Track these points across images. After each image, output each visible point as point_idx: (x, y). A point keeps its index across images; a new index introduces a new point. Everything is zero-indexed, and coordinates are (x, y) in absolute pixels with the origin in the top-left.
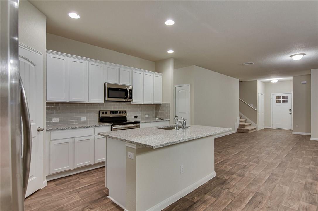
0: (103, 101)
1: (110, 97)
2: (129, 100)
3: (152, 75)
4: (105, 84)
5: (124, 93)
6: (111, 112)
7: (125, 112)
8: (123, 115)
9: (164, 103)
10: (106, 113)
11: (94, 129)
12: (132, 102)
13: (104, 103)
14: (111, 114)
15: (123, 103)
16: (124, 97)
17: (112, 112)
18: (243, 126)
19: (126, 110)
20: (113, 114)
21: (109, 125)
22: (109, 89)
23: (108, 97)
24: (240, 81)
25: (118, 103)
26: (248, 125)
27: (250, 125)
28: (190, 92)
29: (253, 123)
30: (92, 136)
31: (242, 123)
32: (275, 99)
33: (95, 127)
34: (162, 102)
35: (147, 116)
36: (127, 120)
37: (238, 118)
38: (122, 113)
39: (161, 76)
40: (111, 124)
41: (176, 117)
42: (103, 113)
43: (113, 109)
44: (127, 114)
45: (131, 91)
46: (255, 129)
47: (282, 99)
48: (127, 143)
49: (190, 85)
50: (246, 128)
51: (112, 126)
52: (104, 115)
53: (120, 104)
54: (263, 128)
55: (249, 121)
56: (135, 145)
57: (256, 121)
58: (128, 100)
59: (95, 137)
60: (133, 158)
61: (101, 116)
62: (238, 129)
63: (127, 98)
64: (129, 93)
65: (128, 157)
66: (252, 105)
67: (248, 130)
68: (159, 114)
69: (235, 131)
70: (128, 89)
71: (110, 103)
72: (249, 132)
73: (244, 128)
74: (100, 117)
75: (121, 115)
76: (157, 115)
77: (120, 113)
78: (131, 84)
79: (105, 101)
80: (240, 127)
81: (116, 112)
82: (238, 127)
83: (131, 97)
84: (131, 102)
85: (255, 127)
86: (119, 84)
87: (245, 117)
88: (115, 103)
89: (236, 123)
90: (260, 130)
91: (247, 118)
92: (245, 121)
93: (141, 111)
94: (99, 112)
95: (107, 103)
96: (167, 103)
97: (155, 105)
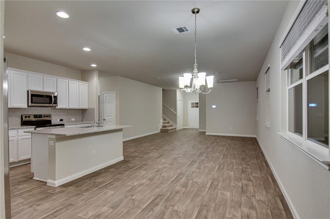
0: (26, 106)
1: (33, 102)
2: (54, 105)
3: (78, 83)
4: (28, 91)
5: (48, 99)
6: (34, 116)
7: (50, 116)
8: (48, 119)
9: (90, 108)
10: (29, 117)
11: (17, 131)
12: (57, 107)
13: (27, 107)
14: (34, 118)
15: (47, 108)
16: (49, 103)
17: (36, 116)
18: (165, 127)
19: (51, 114)
20: (37, 117)
21: (33, 128)
22: (32, 95)
23: (32, 102)
24: (163, 89)
25: (42, 108)
26: (169, 126)
27: (172, 126)
28: (115, 98)
29: (174, 124)
30: (15, 137)
31: (165, 125)
32: (190, 105)
33: (18, 129)
34: (88, 107)
35: (73, 119)
36: (52, 123)
37: (162, 121)
38: (47, 116)
39: (87, 85)
40: (35, 127)
41: (104, 120)
42: (26, 117)
43: (36, 113)
44: (52, 118)
45: (56, 97)
46: (175, 129)
47: (195, 105)
48: (49, 135)
49: (115, 92)
50: (167, 128)
51: (36, 128)
52: (27, 119)
53: (45, 108)
54: (182, 128)
55: (171, 123)
56: (55, 136)
57: (175, 122)
58: (52, 105)
59: (18, 138)
60: (53, 145)
61: (23, 119)
62: (161, 129)
63: (51, 104)
64: (53, 99)
65: (50, 144)
66: (173, 109)
67: (168, 130)
68: (85, 118)
69: (159, 131)
70: (52, 95)
71: (33, 108)
72: (169, 131)
73: (165, 128)
74: (23, 121)
75: (46, 118)
76: (83, 118)
77: (44, 116)
78: (55, 91)
79: (28, 106)
80: (163, 128)
81: (40, 116)
82: (161, 128)
83: (56, 102)
84: (55, 107)
85: (175, 127)
86: (43, 91)
87: (168, 120)
88: (39, 108)
89: (159, 124)
90: (179, 130)
91: (169, 120)
92: (168, 123)
93: (67, 115)
94: (22, 116)
95: (30, 108)
96: (93, 108)
97: (82, 109)
